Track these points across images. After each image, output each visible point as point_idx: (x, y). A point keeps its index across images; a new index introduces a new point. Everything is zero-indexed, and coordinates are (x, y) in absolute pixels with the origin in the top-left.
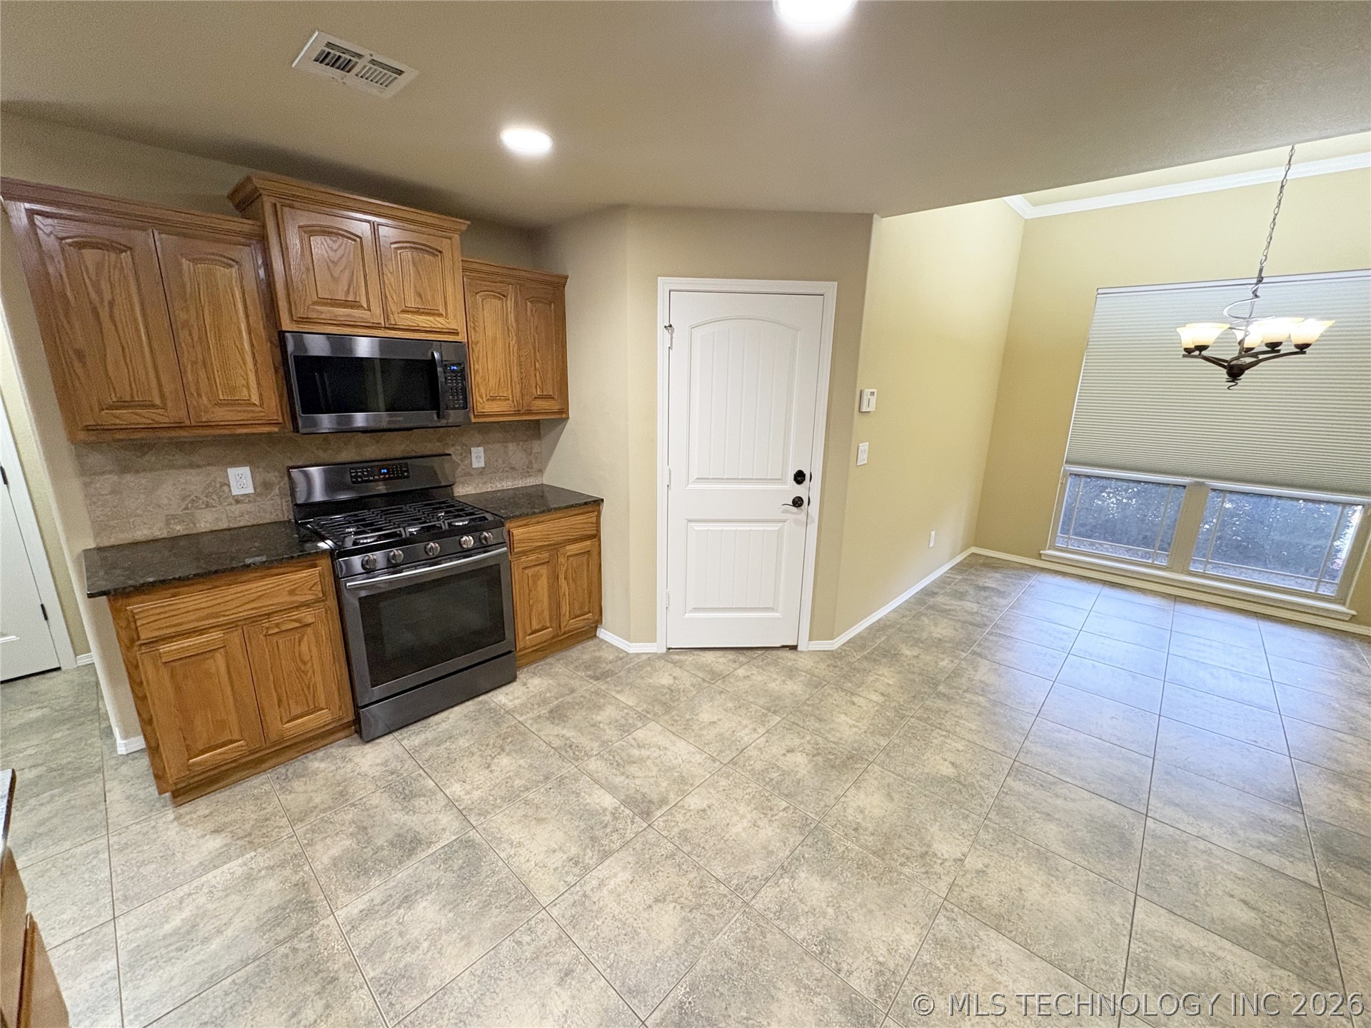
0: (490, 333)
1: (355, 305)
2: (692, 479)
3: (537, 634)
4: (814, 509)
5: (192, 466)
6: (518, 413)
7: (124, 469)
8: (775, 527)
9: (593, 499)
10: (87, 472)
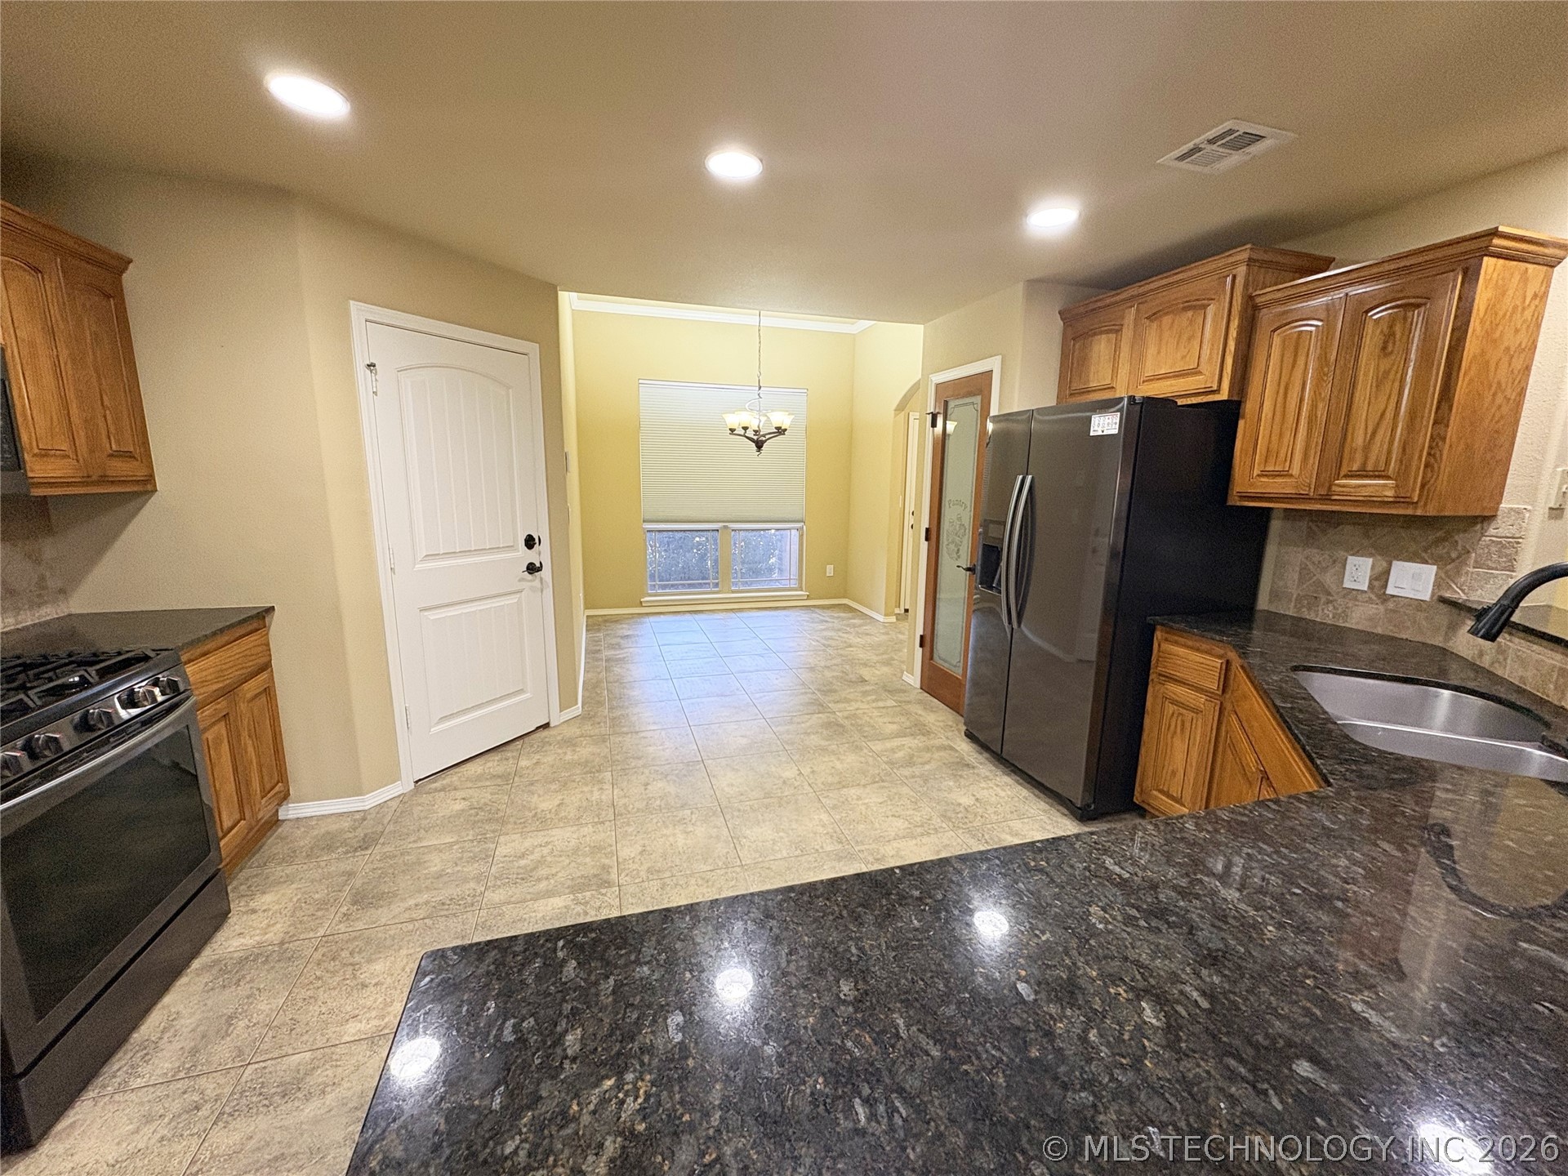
2: (420, 556)
3: (231, 834)
4: (547, 573)
6: (85, 481)
8: (513, 599)
9: (255, 612)
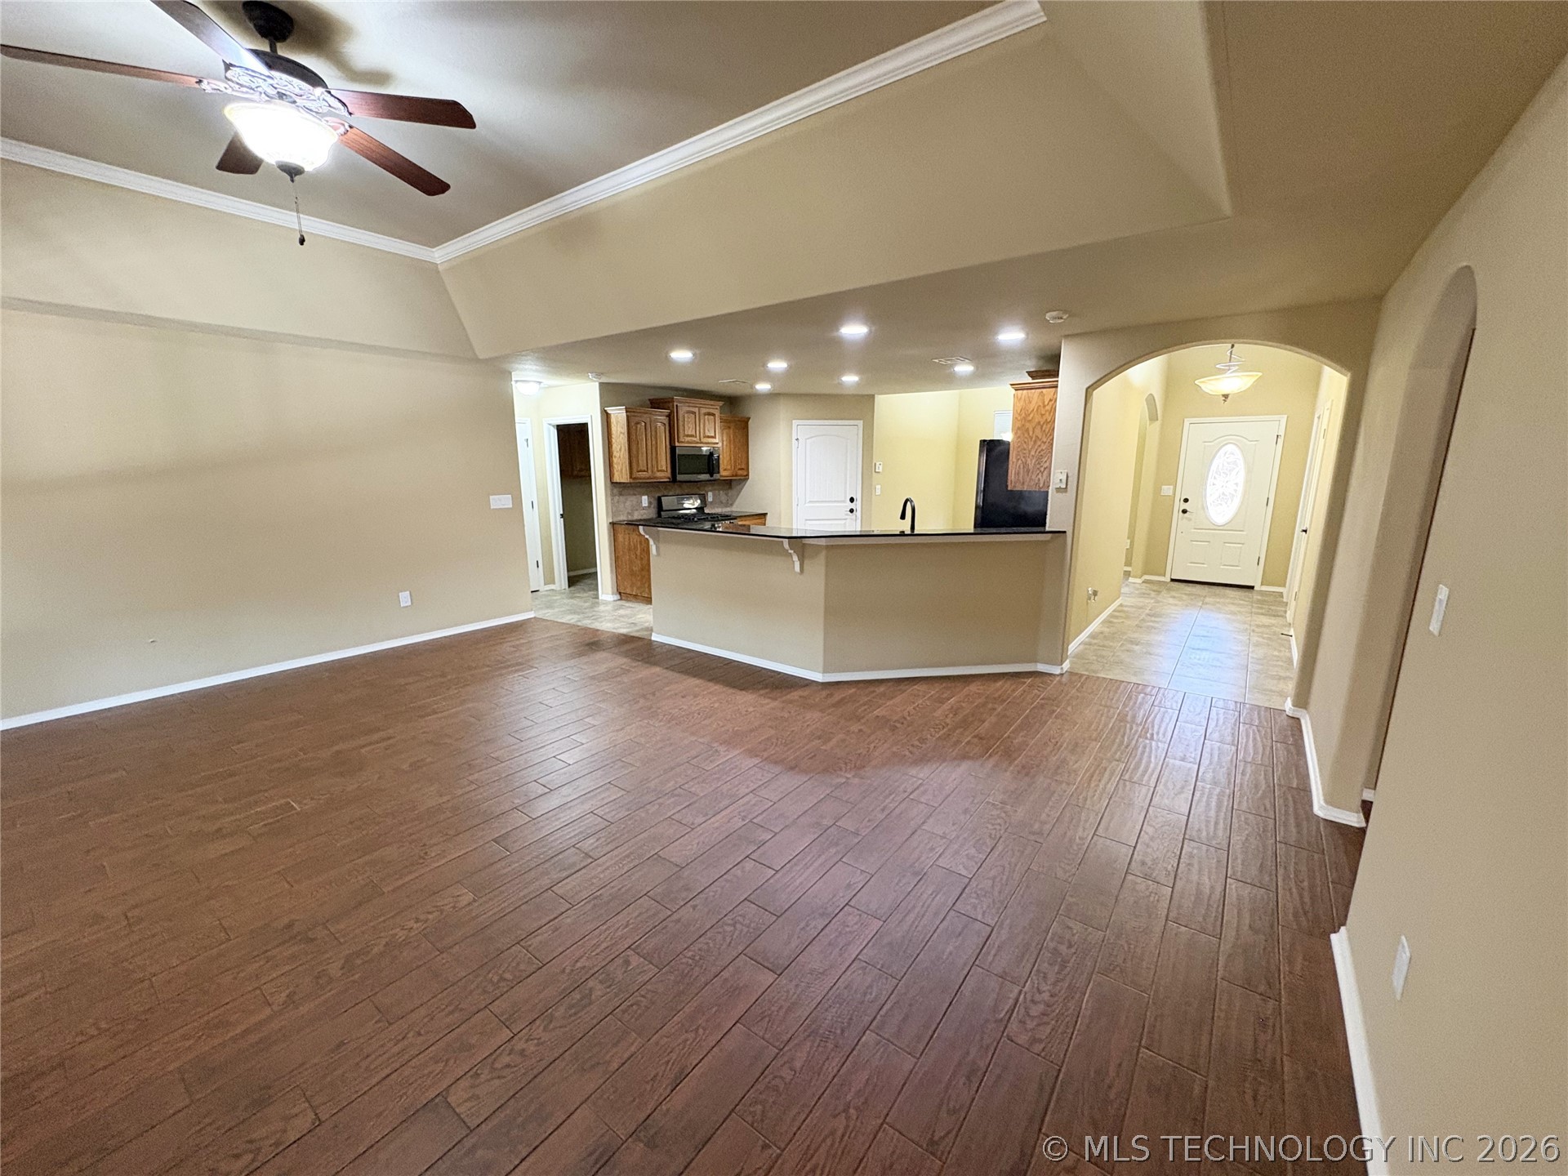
0: (725, 443)
4: (859, 513)
5: (635, 495)
6: (731, 476)
7: (621, 494)
8: (843, 522)
9: (761, 513)
10: (613, 495)
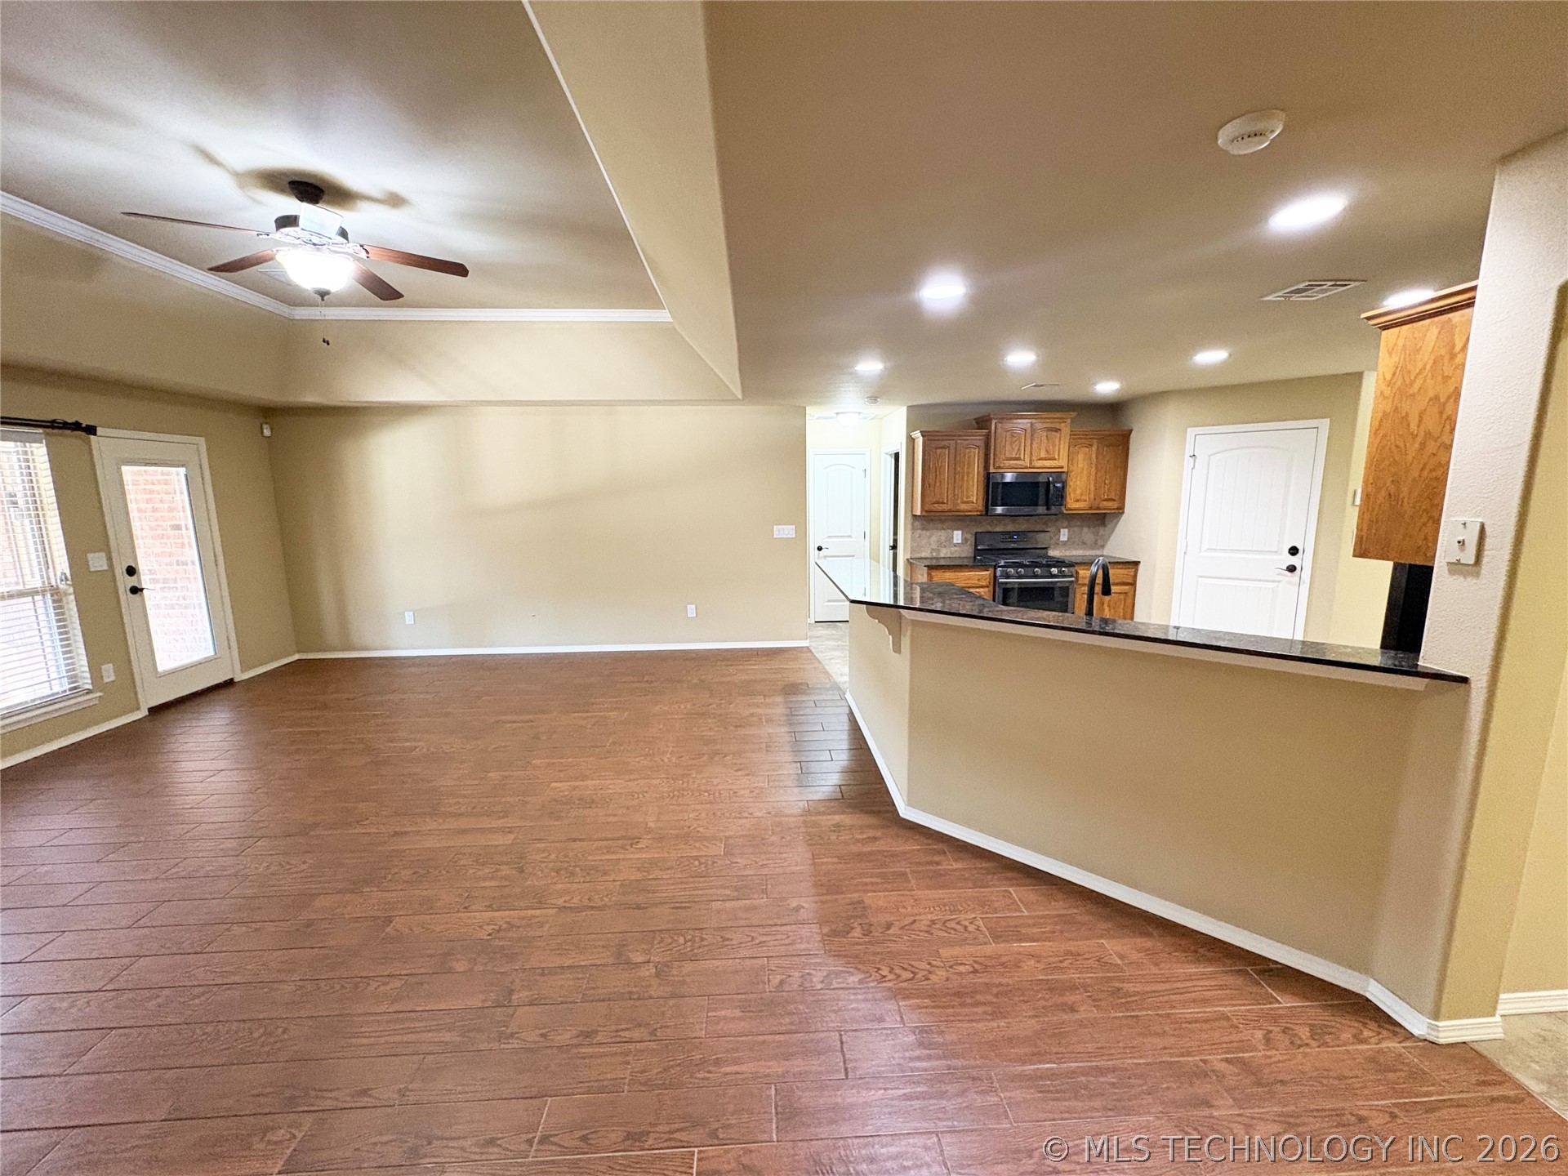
0: (1080, 465)
1: (1019, 459)
2: (1203, 549)
4: (1306, 574)
5: (943, 529)
6: (1090, 508)
7: (923, 529)
9: (1134, 562)
10: (914, 529)
